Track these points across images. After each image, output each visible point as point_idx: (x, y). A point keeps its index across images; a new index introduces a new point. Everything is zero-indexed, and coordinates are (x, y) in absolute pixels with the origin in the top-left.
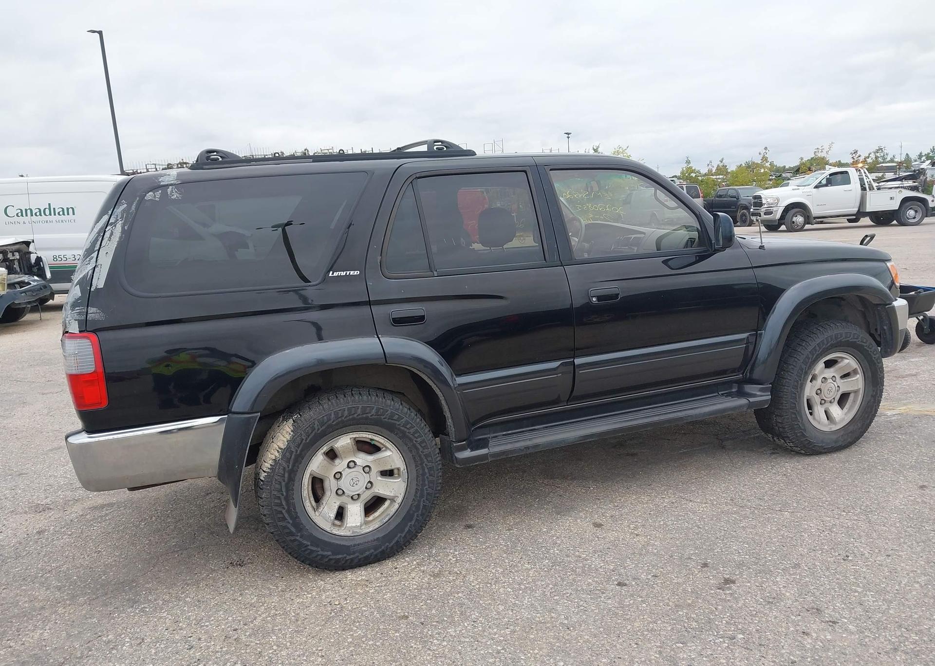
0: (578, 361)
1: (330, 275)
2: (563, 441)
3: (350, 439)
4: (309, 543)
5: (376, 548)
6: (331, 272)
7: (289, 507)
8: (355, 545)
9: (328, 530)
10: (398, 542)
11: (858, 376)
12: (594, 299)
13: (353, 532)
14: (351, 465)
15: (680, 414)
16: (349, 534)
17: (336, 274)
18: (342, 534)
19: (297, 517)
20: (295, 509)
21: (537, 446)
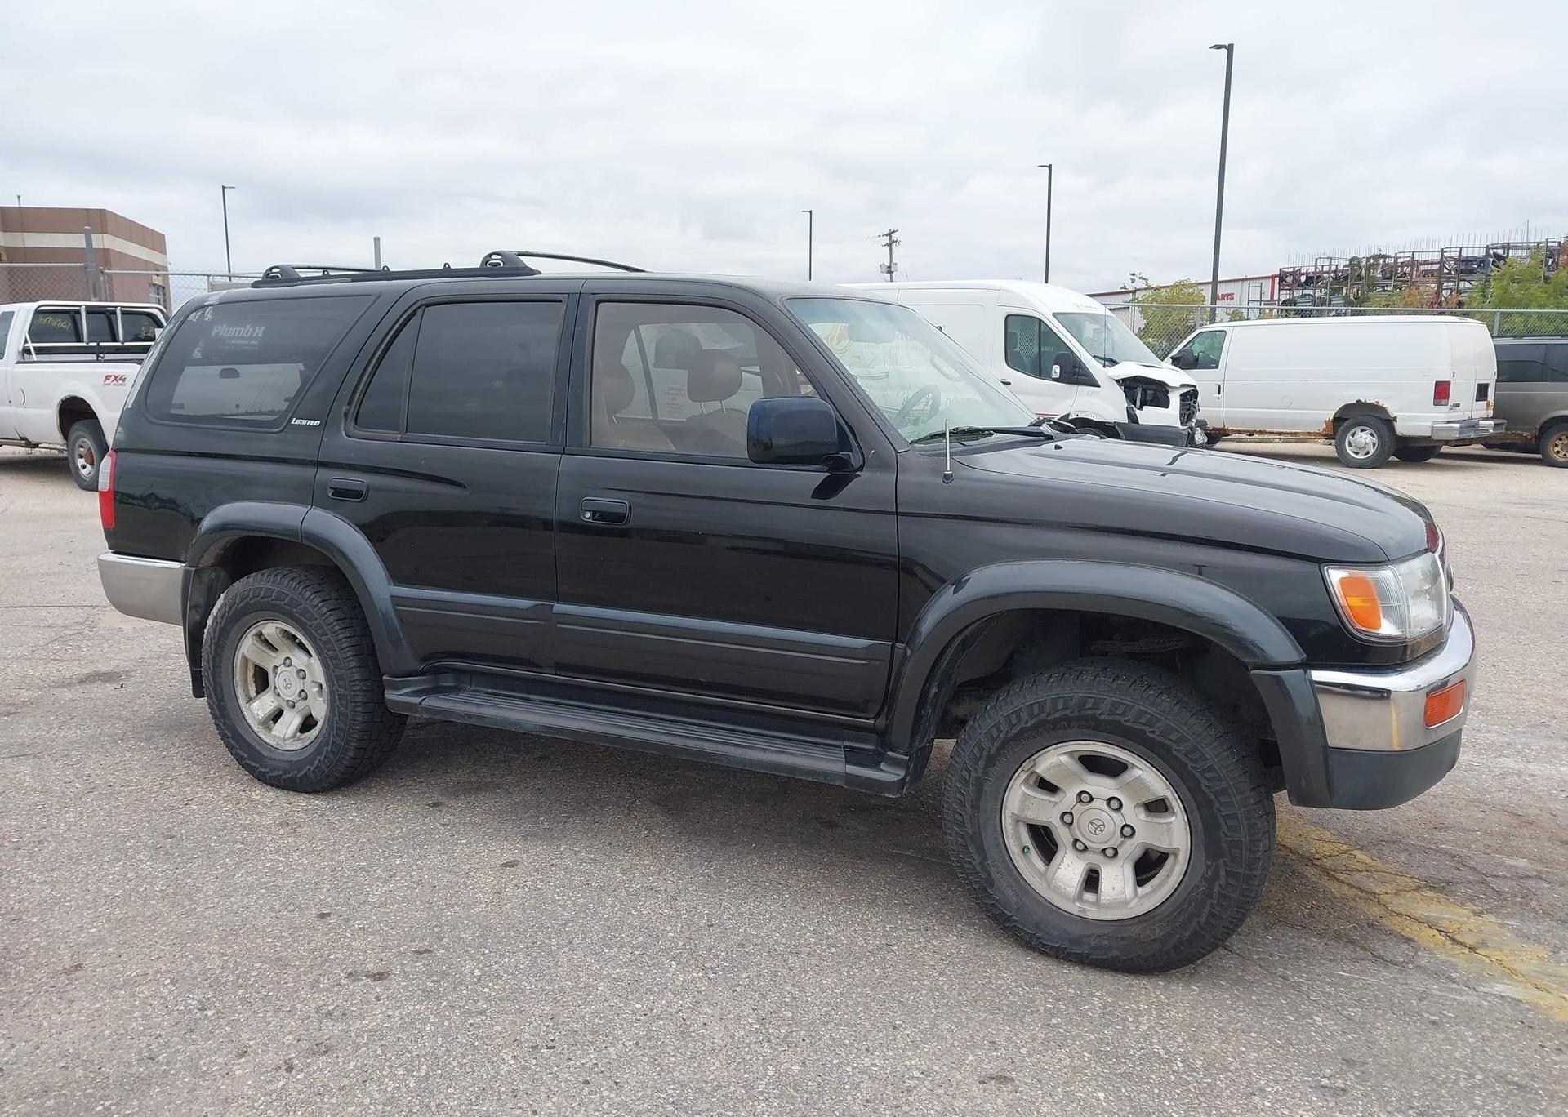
0: (559, 608)
1: (293, 423)
2: (518, 723)
3: (277, 628)
4: (230, 735)
5: (285, 771)
6: (294, 419)
7: (215, 686)
8: (270, 759)
9: (256, 729)
10: (305, 774)
11: (1174, 818)
12: (588, 515)
13: (278, 744)
14: (288, 662)
15: (706, 746)
16: (273, 744)
17: (298, 422)
18: (268, 741)
19: (222, 700)
20: (222, 690)
21: (482, 717)
